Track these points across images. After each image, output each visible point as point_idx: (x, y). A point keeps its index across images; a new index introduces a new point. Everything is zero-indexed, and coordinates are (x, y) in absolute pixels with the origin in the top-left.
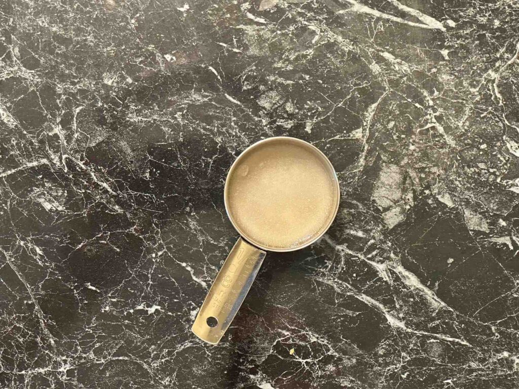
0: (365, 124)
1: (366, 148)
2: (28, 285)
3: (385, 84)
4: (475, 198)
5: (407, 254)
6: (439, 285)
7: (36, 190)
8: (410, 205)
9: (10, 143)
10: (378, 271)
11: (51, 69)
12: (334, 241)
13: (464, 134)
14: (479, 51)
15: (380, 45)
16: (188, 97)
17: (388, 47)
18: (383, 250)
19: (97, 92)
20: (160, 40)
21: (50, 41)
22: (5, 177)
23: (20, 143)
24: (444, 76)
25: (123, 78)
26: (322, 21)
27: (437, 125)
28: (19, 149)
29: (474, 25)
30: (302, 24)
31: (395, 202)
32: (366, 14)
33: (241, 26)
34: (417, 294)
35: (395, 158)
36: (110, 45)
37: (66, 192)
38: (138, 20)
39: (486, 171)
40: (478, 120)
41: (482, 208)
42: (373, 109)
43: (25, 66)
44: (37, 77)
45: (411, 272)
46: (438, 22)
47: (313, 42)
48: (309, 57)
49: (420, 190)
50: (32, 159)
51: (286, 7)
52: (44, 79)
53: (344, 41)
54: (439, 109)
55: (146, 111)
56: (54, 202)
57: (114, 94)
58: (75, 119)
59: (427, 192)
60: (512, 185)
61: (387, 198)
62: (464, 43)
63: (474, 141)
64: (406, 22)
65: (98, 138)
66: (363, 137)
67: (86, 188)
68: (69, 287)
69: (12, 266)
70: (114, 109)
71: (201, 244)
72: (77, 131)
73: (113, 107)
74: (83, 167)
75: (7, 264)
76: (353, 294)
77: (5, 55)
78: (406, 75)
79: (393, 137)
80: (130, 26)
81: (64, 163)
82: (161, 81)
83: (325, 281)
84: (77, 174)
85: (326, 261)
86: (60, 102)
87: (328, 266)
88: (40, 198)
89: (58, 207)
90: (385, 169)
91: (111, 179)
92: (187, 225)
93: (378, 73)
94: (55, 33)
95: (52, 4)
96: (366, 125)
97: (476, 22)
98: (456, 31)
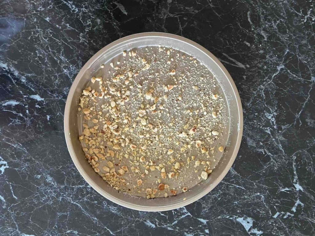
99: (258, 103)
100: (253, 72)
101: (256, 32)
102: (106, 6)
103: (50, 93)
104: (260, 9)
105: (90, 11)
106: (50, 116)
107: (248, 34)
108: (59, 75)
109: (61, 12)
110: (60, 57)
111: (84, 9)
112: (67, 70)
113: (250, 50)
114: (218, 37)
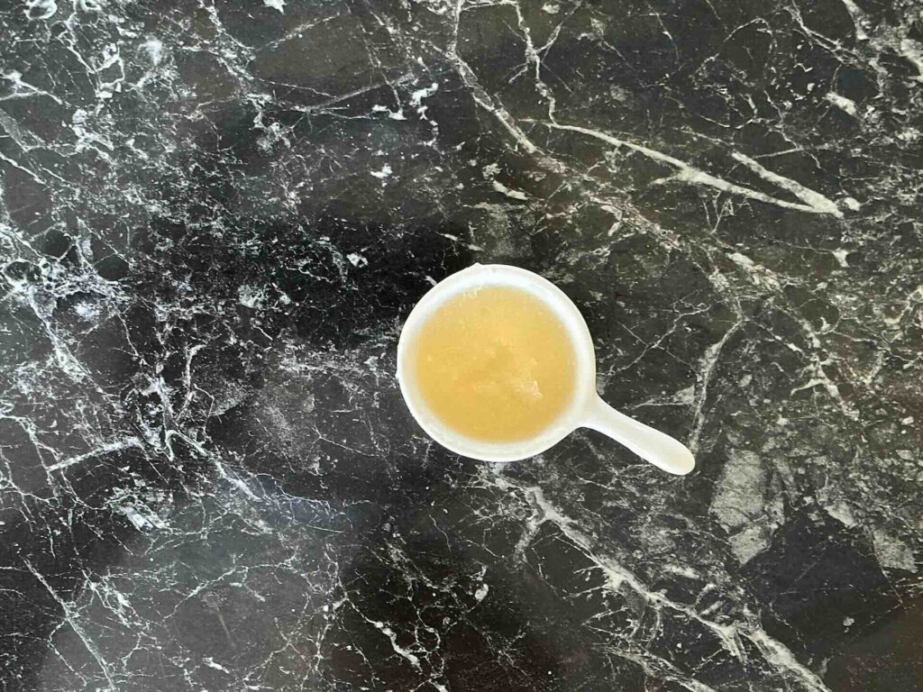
0: (699, 379)
1: (700, 422)
2: (103, 660)
3: (736, 308)
4: (893, 511)
5: (771, 610)
6: (827, 664)
7: (120, 492)
8: (778, 523)
9: (74, 409)
10: (720, 640)
11: (148, 279)
12: (643, 585)
13: (874, 399)
14: (902, 253)
15: (726, 240)
16: (388, 329)
17: (741, 245)
18: (729, 603)
19: (228, 319)
20: (341, 228)
21: (146, 230)
22: (64, 469)
23: (91, 409)
24: (838, 297)
25: (274, 295)
26: (626, 197)
27: (827, 381)
28: (90, 419)
29: (892, 207)
30: (589, 202)
31: (752, 517)
32: (704, 185)
33: (482, 205)
34: (791, 681)
35: (754, 439)
36: (251, 236)
37: (171, 495)
38: (302, 192)
39: (912, 464)
40: (898, 374)
41: (905, 530)
42: (714, 352)
43: (100, 274)
44: (123, 293)
45: (780, 641)
46: (830, 202)
47: (610, 233)
48: (602, 260)
49: (796, 496)
50: (112, 438)
51: (562, 171)
52: (136, 296)
53: (664, 233)
54: (831, 355)
55: (315, 354)
56: (149, 514)
57: (257, 322)
58: (188, 367)
59: (808, 500)
61: (738, 510)
62: (875, 239)
63: (891, 411)
64: (773, 200)
65: (229, 400)
66: (696, 401)
68: (176, 664)
69: (75, 627)
70: (258, 351)
71: (409, 588)
72: (192, 389)
73: (255, 345)
74: (202, 451)
75: (67, 622)
76: (676, 679)
77: (66, 253)
78: (772, 294)
79: (748, 403)
80: (288, 203)
81: (168, 445)
82: (341, 300)
83: (628, 656)
84: (190, 465)
85: (629, 620)
86: (163, 337)
87: (632, 630)
88: (125, 506)
89: (157, 522)
90: (734, 459)
91: (251, 474)
92: (386, 555)
93: (722, 289)
94: (155, 215)
95: (150, 165)
96: (701, 382)
97: (896, 202)
98: (861, 217)
100: (881, 231)
101: (875, 44)
107: (840, 59)
112: (25, 281)
113: (856, 131)
114: (706, 81)
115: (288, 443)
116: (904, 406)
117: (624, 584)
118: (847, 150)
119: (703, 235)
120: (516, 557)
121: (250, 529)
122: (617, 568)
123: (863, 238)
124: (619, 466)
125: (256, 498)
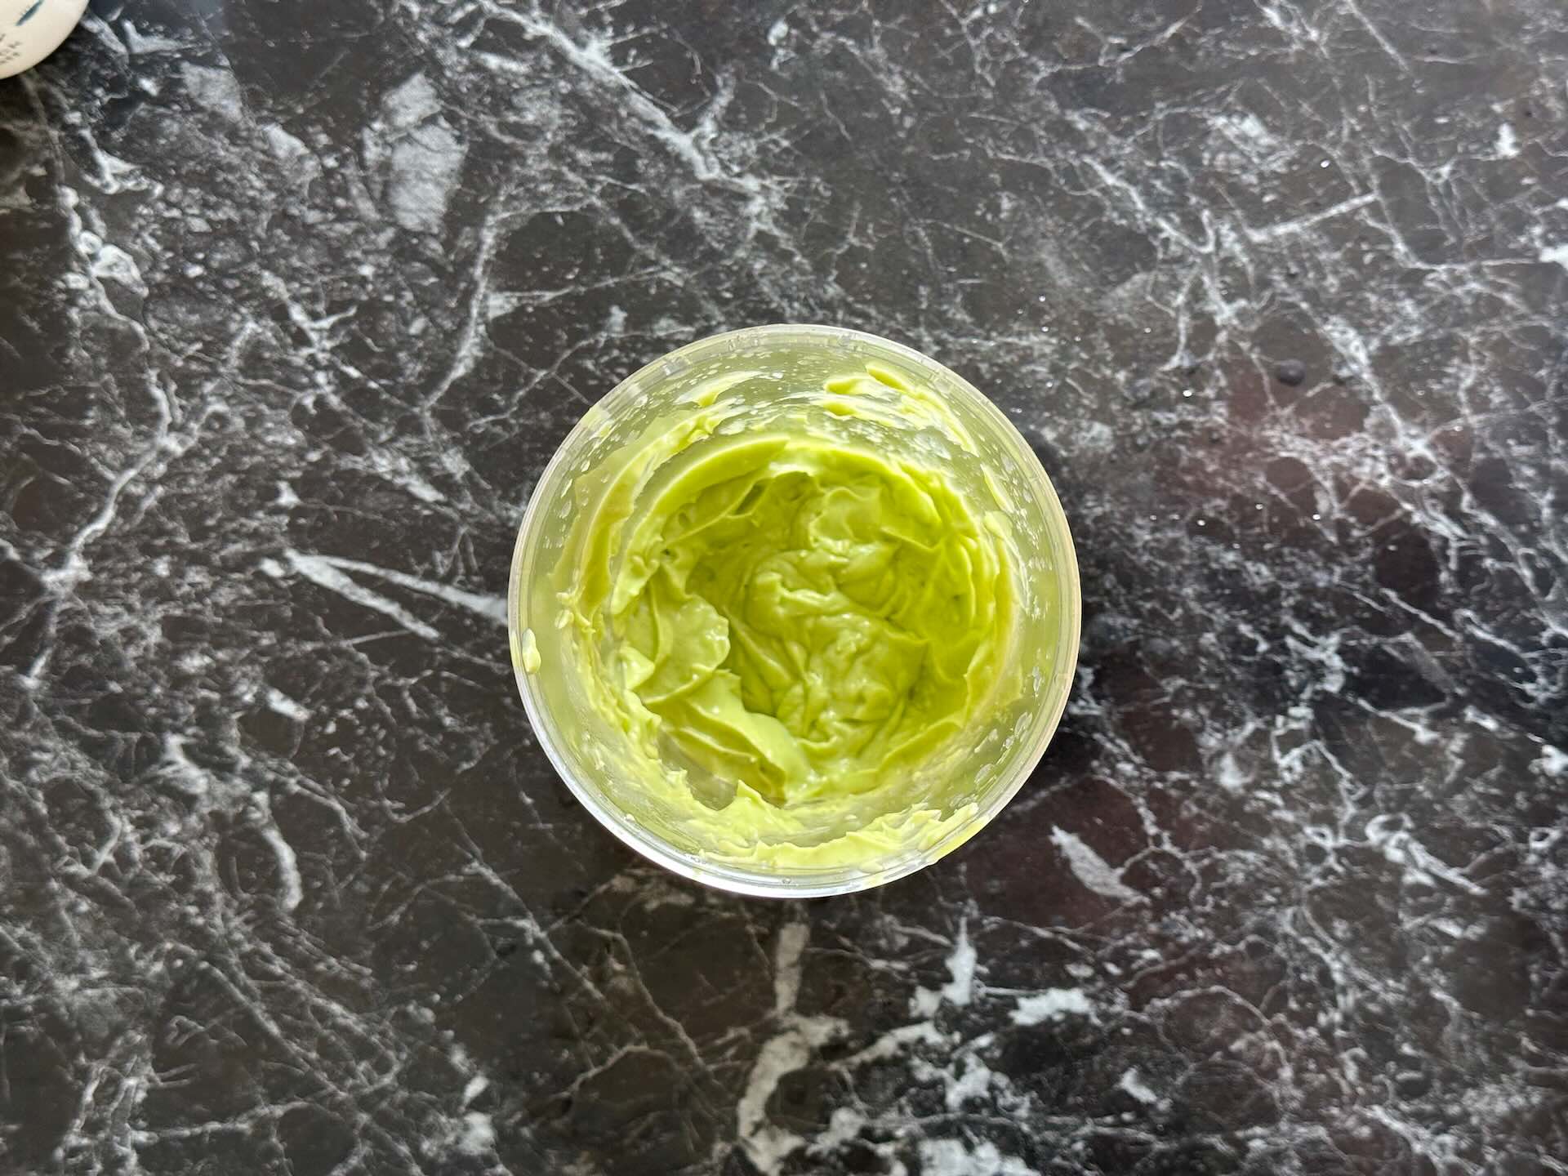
0: (482, 328)
3: (433, 425)
4: (214, 147)
5: (380, 11)
7: (1277, 165)
8: (373, 130)
9: (1340, 280)
11: (1238, 460)
12: (556, 44)
13: (241, 301)
14: (202, 503)
15: (446, 519)
17: (426, 512)
18: (438, 20)
21: (1242, 528)
22: (1354, 197)
23: (1316, 279)
27: (306, 325)
28: (1318, 267)
29: (219, 563)
31: (408, 139)
32: (476, 593)
35: (405, 246)
36: (1097, 520)
37: (1206, 163)
39: (189, 211)
40: (210, 335)
41: (199, 121)
42: (461, 366)
43: (1304, 466)
44: (1273, 441)
46: (304, 571)
49: (348, 168)
50: (1287, 240)
52: (1255, 436)
54: (301, 362)
55: (1008, 359)
56: (1236, 137)
57: (1086, 402)
58: (1183, 339)
59: (331, 162)
60: (124, 177)
61: (427, 147)
62: (242, 520)
63: (218, 284)
64: (382, 572)
65: (1126, 294)
66: (486, 297)
67: (1157, 172)
70: (1087, 363)
71: (878, 37)
72: (1177, 310)
73: (1090, 371)
74: (1163, 224)
77: (1352, 494)
78: (382, 445)
79: (414, 295)
81: (1210, 233)
84: (1179, 204)
86: (1218, 380)
88: (1270, 146)
89: (1226, 125)
90: (434, 221)
91: (1096, 193)
92: (911, 84)
93: (451, 452)
94: (1229, 548)
95: (1236, 616)
96: (478, 324)
97: (213, 570)
98: (261, 550)
99: (191, 342)
100: (235, 531)
101: (241, 786)
102: (1189, 873)
103: (1507, 298)
104: (222, 931)
105: (1290, 832)
106: (1495, 152)
107: (291, 766)
108: (1455, 415)
109: (1471, 813)
110: (1459, 532)
111: (1329, 843)
112: (1410, 455)
113: (266, 667)
114: (474, 734)
115: (1044, 236)
116: (202, 292)
117: (581, 44)
118: (280, 641)
119: (478, 525)
120: (732, 82)
121: (1097, 116)
122: (593, 68)
123: (259, 521)
124: (591, 208)
125: (1088, 159)
